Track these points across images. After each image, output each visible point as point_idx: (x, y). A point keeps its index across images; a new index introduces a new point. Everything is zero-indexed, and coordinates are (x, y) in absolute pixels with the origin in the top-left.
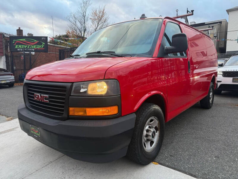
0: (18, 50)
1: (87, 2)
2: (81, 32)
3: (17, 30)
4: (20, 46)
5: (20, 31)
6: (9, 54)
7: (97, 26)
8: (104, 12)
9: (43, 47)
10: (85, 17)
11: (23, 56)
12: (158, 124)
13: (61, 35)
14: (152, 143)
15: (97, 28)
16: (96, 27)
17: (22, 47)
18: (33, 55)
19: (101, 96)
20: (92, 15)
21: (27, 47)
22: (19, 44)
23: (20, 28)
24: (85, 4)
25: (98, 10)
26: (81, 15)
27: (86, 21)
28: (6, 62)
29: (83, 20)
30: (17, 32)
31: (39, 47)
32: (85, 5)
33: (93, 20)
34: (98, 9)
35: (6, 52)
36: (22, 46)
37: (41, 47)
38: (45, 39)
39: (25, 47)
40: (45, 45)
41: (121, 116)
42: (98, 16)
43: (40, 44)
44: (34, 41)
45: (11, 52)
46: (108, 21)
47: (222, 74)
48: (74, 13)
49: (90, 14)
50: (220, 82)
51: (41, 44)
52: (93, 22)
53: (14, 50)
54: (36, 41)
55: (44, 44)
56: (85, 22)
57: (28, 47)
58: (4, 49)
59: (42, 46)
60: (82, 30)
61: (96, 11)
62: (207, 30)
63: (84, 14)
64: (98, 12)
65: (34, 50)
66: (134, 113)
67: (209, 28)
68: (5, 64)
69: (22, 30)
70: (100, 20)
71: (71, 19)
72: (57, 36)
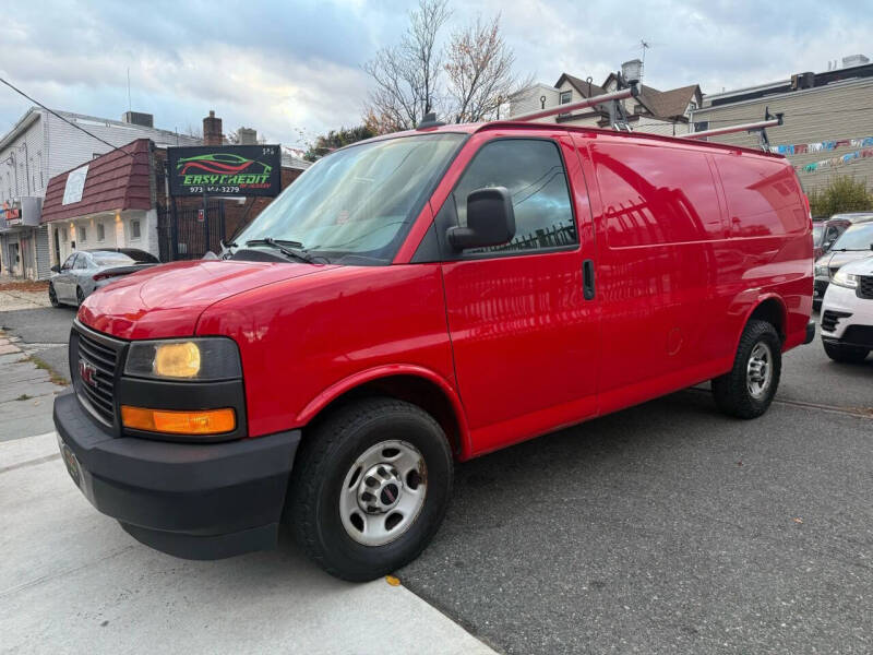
0: (192, 189)
1: (436, 7)
2: (414, 116)
3: (205, 120)
4: (198, 178)
5: (213, 124)
6: (168, 203)
7: (468, 91)
8: (497, 38)
9: (267, 181)
10: (427, 62)
11: (202, 212)
12: (421, 463)
13: (346, 128)
14: (394, 519)
15: (469, 99)
16: (467, 94)
17: (203, 180)
18: (241, 206)
19: (185, 381)
20: (451, 52)
21: (217, 182)
22: (194, 171)
23: (212, 113)
24: (432, 17)
25: (473, 36)
26: (414, 57)
27: (431, 74)
28: (159, 228)
29: (422, 73)
30: (205, 127)
31: (254, 179)
32: (429, 19)
33: (457, 70)
34: (473, 31)
35: (158, 197)
36: (205, 178)
37: (261, 179)
38: (272, 153)
39: (213, 180)
40: (272, 173)
41: (247, 437)
42: (473, 53)
43: (255, 169)
44: (238, 160)
45: (172, 197)
46: (511, 72)
47: (856, 284)
48: (391, 50)
49: (444, 52)
50: (847, 315)
51: (260, 170)
52: (455, 77)
53: (180, 192)
54: (245, 160)
55: (270, 168)
56: (427, 81)
57: (221, 182)
58: (154, 187)
59: (265, 177)
60: (417, 109)
61: (468, 37)
62: (762, 128)
63: (426, 53)
64: (473, 41)
65: (238, 190)
66: (298, 428)
67: (767, 119)
68: (156, 237)
69: (220, 121)
70: (483, 68)
71: (380, 71)
72: (335, 134)
